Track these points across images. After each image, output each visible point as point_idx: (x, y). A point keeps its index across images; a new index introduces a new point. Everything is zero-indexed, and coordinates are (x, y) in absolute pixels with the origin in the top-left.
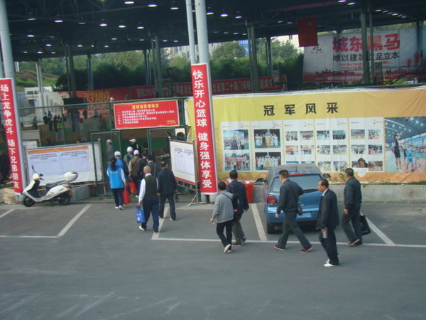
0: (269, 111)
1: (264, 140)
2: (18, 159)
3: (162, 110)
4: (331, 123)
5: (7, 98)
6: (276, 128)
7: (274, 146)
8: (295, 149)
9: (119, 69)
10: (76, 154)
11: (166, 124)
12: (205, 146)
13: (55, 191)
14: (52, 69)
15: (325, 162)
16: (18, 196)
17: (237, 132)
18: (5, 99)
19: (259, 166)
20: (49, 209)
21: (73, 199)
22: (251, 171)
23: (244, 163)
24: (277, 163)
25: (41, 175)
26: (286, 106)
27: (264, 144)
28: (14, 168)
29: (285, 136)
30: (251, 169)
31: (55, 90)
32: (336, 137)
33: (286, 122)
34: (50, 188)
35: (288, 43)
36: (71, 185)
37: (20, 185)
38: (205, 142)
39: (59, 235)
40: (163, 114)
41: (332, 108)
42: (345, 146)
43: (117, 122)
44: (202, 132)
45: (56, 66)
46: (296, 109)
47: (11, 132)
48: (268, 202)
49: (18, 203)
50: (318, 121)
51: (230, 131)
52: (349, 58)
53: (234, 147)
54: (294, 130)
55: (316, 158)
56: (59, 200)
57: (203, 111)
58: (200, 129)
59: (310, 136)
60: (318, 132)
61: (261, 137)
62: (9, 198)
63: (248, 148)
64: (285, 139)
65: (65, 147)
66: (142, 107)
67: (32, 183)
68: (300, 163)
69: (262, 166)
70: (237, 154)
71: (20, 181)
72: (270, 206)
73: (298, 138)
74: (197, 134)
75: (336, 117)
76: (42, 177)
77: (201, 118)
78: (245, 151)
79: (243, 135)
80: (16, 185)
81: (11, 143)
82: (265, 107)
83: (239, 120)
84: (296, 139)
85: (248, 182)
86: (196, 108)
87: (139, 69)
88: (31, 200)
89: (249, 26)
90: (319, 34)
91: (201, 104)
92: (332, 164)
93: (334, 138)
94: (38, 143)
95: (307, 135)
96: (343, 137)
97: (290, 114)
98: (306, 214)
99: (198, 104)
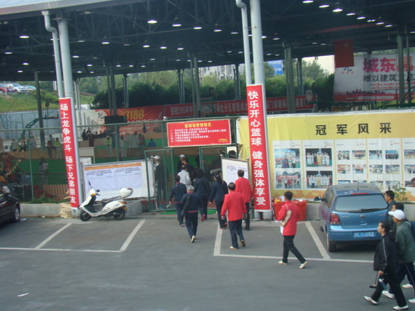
0: (321, 130)
1: (315, 159)
2: (75, 175)
3: (214, 129)
4: (384, 143)
5: (66, 116)
6: (327, 147)
7: (325, 165)
8: (347, 168)
9: (153, 87)
10: (130, 171)
11: (218, 142)
12: (259, 164)
13: (111, 206)
14: (87, 87)
15: (378, 182)
16: (75, 210)
17: (289, 151)
18: (65, 118)
19: (310, 184)
20: (105, 223)
21: (127, 215)
22: (302, 189)
23: (295, 181)
24: (328, 182)
25: (98, 191)
26: (338, 125)
27: (315, 163)
28: (71, 183)
29: (336, 156)
30: (302, 187)
31: (92, 108)
32: (389, 157)
33: (338, 142)
34: (106, 203)
35: (314, 64)
36: (127, 200)
37: (77, 200)
38: (259, 160)
39: (121, 249)
40: (215, 133)
41: (385, 128)
42: (398, 166)
43: (170, 140)
44: (257, 151)
45: (91, 85)
46: (348, 129)
47: (69, 149)
48: (331, 221)
49: (74, 218)
50: (370, 141)
51: (282, 150)
52: (379, 79)
53: (286, 165)
54: (346, 150)
55: (369, 177)
56: (114, 216)
57: (258, 130)
58: (254, 148)
59: (362, 156)
60: (370, 151)
61: (313, 156)
62: (66, 212)
63: (299, 167)
64: (337, 158)
65: (120, 164)
66: (194, 126)
67: (88, 199)
68: (352, 182)
69: (313, 184)
70: (289, 173)
71: (76, 196)
72: (333, 225)
73: (351, 157)
74: (252, 153)
75: (390, 137)
76: (99, 193)
77: (256, 137)
78: (296, 170)
79: (294, 153)
80: (73, 200)
81: (69, 159)
82: (317, 126)
83: (291, 139)
84: (348, 158)
85: (301, 200)
86: (251, 127)
87: (172, 88)
88: (88, 214)
89: (286, 47)
90: (355, 54)
91: (256, 124)
92: (384, 183)
93: (386, 158)
94: (92, 159)
95: (360, 155)
96: (397, 157)
97: (342, 133)
98: (370, 233)
99: (253, 123)
